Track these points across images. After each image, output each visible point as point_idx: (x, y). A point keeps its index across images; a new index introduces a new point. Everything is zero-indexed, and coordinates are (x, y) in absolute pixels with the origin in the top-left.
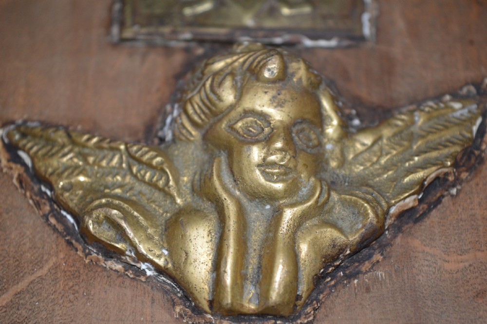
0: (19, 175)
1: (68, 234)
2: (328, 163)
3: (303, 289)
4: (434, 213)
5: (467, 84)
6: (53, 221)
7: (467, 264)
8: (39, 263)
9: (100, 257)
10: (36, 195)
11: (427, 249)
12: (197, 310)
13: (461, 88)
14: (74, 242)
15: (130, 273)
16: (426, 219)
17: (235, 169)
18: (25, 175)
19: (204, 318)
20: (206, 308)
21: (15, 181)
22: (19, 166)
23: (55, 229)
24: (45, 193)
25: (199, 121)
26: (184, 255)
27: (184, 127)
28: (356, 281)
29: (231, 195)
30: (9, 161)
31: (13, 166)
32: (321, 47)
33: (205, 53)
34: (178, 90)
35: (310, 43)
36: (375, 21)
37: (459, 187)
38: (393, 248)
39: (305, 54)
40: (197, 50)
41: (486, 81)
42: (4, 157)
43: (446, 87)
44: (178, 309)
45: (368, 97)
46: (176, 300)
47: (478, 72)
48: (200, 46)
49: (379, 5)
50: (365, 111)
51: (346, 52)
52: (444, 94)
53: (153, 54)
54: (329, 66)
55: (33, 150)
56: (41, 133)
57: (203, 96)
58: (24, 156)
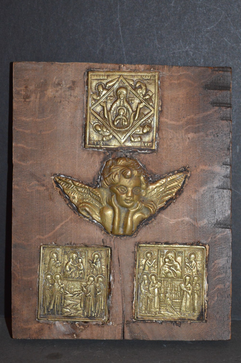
0: (59, 191)
1: (74, 210)
2: (142, 195)
3: (134, 229)
4: (169, 207)
5: (182, 167)
6: (69, 205)
7: (175, 222)
8: (67, 217)
9: (83, 217)
10: (64, 198)
11: (166, 218)
12: (108, 233)
13: (180, 169)
14: (75, 212)
15: (90, 222)
16: (166, 209)
17: (118, 199)
18: (61, 191)
19: (109, 235)
20: (110, 232)
21: (58, 193)
22: (59, 189)
23: (70, 208)
25: (108, 184)
26: (105, 220)
27: (105, 185)
28: (147, 226)
30: (56, 187)
31: (58, 188)
32: (143, 153)
33: (109, 155)
34: (102, 167)
35: (139, 152)
36: (158, 144)
37: (176, 200)
38: (157, 217)
39: (137, 156)
40: (107, 154)
41: (187, 166)
42: (55, 185)
43: (176, 168)
44: (103, 232)
45: (154, 171)
46: (102, 229)
47: (185, 163)
48: (108, 152)
49: (160, 139)
50: (153, 175)
51: (149, 155)
52: (175, 171)
53: (95, 154)
54: (144, 160)
55: (63, 185)
56: (65, 181)
57: (110, 179)
58: (60, 186)
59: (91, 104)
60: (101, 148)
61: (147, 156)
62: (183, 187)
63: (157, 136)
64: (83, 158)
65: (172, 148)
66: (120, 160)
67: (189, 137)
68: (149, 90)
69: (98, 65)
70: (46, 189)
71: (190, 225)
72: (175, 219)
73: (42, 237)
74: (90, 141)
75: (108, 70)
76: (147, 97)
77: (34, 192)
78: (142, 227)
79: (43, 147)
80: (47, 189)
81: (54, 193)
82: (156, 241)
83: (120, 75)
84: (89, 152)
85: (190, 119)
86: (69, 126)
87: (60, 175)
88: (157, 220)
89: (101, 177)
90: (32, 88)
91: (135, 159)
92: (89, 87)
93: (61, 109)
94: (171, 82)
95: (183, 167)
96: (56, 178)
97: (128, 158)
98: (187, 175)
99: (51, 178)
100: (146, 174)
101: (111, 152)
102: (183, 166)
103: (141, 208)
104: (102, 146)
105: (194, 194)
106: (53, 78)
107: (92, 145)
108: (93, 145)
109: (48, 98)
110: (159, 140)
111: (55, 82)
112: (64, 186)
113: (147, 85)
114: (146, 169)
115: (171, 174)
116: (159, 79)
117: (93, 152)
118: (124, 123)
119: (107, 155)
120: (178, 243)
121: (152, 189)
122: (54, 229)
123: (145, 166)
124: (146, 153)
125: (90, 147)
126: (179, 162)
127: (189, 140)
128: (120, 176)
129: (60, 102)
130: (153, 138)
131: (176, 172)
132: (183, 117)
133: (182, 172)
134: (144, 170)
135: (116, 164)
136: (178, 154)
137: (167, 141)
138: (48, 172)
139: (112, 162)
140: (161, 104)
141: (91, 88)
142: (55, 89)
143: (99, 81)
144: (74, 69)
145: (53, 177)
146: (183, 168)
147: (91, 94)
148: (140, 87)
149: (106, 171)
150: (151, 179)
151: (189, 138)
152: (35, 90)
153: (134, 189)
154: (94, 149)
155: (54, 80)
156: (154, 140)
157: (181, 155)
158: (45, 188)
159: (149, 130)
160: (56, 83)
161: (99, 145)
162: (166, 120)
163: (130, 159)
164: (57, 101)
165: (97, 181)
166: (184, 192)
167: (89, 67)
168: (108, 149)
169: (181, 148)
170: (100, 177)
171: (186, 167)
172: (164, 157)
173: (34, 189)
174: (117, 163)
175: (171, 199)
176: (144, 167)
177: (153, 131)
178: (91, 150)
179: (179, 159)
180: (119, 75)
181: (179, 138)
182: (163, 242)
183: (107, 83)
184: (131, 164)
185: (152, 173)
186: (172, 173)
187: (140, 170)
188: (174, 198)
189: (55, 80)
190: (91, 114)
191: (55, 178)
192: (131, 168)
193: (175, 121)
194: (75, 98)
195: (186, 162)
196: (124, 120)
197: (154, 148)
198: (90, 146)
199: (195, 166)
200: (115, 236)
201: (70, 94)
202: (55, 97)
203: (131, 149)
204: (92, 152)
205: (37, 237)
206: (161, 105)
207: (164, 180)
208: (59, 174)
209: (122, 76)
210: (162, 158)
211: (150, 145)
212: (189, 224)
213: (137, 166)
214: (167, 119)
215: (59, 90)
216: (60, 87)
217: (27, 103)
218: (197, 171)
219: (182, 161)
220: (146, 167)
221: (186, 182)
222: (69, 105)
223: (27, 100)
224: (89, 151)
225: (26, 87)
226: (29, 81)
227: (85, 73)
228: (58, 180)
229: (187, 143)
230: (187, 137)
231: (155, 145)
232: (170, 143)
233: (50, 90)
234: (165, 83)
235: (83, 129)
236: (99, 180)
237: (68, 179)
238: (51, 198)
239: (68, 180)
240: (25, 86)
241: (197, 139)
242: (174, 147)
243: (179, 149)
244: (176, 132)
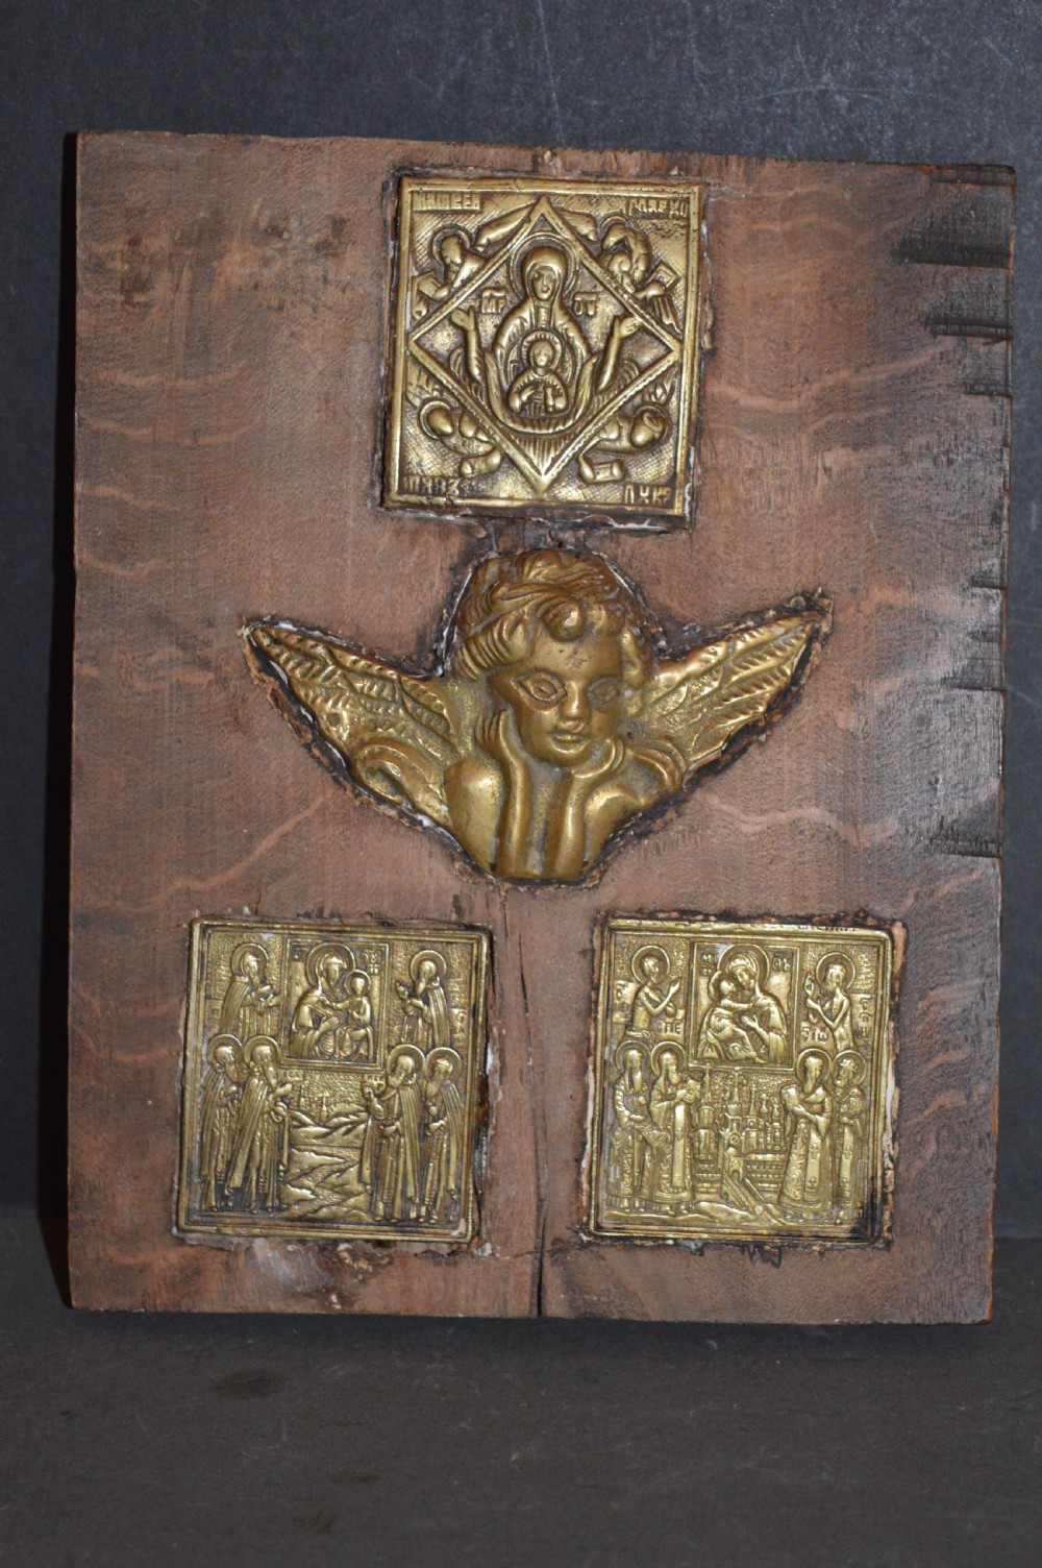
0: (273, 690)
1: (335, 770)
2: (625, 711)
3: (588, 856)
4: (739, 764)
5: (797, 595)
6: (316, 752)
7: (765, 826)
8: (304, 802)
9: (372, 800)
10: (295, 718)
11: (725, 807)
12: (477, 869)
13: (789, 601)
14: (341, 779)
15: (405, 821)
16: (728, 772)
17: (523, 729)
18: (280, 691)
19: (486, 878)
20: (488, 868)
21: (268, 697)
22: (272, 679)
23: (320, 763)
24: (305, 717)
25: (484, 664)
26: (465, 816)
27: (466, 665)
28: (646, 842)
29: (517, 756)
30: (260, 671)
31: (266, 678)
32: (629, 531)
33: (488, 536)
34: (456, 589)
35: (616, 525)
36: (695, 494)
37: (769, 733)
38: (689, 805)
39: (607, 543)
40: (479, 532)
41: (820, 590)
42: (254, 664)
43: (771, 597)
44: (457, 865)
45: (679, 609)
46: (456, 855)
47: (811, 577)
48: (483, 526)
49: (703, 472)
50: (673, 628)
51: (659, 541)
52: (768, 609)
53: (426, 533)
54: (635, 563)
55: (289, 665)
56: (298, 646)
57: (490, 642)
58: (278, 669)
59: (413, 318)
60: (452, 508)
61: (649, 544)
62: (800, 679)
63: (692, 460)
64: (375, 551)
65: (756, 511)
66: (533, 562)
67: (828, 465)
68: (661, 262)
69: (441, 151)
70: (217, 683)
71: (828, 838)
72: (763, 812)
73: (198, 885)
74: (405, 479)
75: (488, 173)
76: (653, 292)
77: (167, 693)
78: (624, 846)
79: (206, 502)
80: (223, 682)
81: (251, 699)
82: (682, 906)
83: (539, 197)
84: (401, 524)
85: (832, 389)
86: (318, 411)
87: (275, 620)
88: (687, 819)
89: (451, 633)
90: (158, 244)
91: (598, 556)
92: (405, 246)
93: (282, 338)
94: (756, 228)
95: (803, 595)
96: (260, 634)
97: (570, 551)
98: (817, 626)
99: (239, 633)
100: (642, 623)
101: (494, 525)
102: (799, 589)
103: (622, 769)
104: (459, 501)
105: (846, 709)
106: (250, 204)
107: (413, 493)
108: (420, 493)
109: (229, 289)
110: (699, 478)
111: (256, 224)
112: (293, 669)
113: (652, 238)
114: (644, 599)
115: (751, 624)
116: (702, 216)
117: (417, 524)
118: (551, 403)
119: (479, 540)
120: (773, 916)
121: (667, 686)
122: (249, 852)
123: (637, 588)
124: (646, 531)
125: (405, 505)
126: (784, 571)
127: (830, 477)
128: (536, 630)
129: (281, 308)
130: (675, 467)
131: (772, 613)
132: (806, 380)
133: (794, 613)
134: (634, 603)
135: (515, 579)
136: (780, 535)
137: (736, 482)
138: (226, 610)
139: (501, 571)
140: (710, 322)
141: (412, 250)
142: (259, 252)
143: (448, 221)
144: (338, 168)
145: (246, 632)
146: (801, 599)
147: (413, 277)
148: (623, 248)
149: (473, 609)
150: (663, 643)
151: (826, 470)
152: (171, 255)
153: (593, 686)
154: (422, 514)
155: (254, 214)
156: (680, 477)
157: (793, 543)
158: (211, 676)
159: (657, 435)
160: (263, 225)
161: (444, 495)
162: (731, 391)
163: (577, 556)
164: (265, 303)
165: (435, 651)
166: (805, 701)
167: (403, 158)
168: (483, 515)
169: (793, 512)
170: (445, 633)
171: (813, 595)
172: (721, 551)
173: (163, 679)
174: (520, 573)
175: (749, 729)
176: (634, 591)
177: (677, 439)
178: (409, 514)
179: (784, 557)
180: (534, 194)
181: (784, 467)
182: (710, 909)
183: (480, 231)
184: (580, 578)
185: (670, 616)
186: (752, 619)
187: (619, 606)
188: (761, 724)
189: (259, 214)
190: (409, 363)
191: (253, 633)
192: (581, 594)
193: (769, 396)
194: (344, 291)
195: (815, 574)
196: (554, 387)
197: (676, 511)
198: (404, 498)
199: (854, 591)
200: (508, 885)
201: (320, 274)
202: (256, 287)
203: (582, 516)
204: (413, 525)
205: (179, 883)
206: (712, 326)
207: (720, 650)
208: (273, 617)
209: (543, 200)
210: (714, 553)
211: (661, 497)
212: (823, 836)
213: (606, 588)
214: (737, 385)
215: (273, 258)
216: (280, 245)
217: (137, 311)
218: (859, 611)
219: (798, 570)
220: (642, 593)
221: (814, 659)
222: (319, 321)
223: (139, 298)
224: (400, 519)
225: (134, 243)
226: (147, 216)
227: (384, 188)
228: (266, 642)
229: (818, 493)
230: (820, 465)
231: (684, 500)
232: (746, 490)
233: (238, 257)
234: (729, 232)
235: (376, 425)
236: (443, 645)
237: (312, 638)
238: (236, 719)
239: (311, 643)
240: (128, 237)
241: (863, 476)
242: (762, 507)
243: (785, 514)
244: (773, 445)
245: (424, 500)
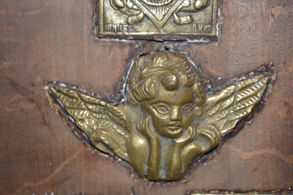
0: (59, 110)
1: (84, 140)
2: (196, 115)
3: (183, 171)
4: (240, 132)
5: (262, 65)
6: (76, 133)
7: (252, 156)
8: (72, 152)
10: (68, 121)
11: (236, 150)
13: (259, 68)
14: (86, 143)
15: (111, 159)
17: (155, 124)
18: (61, 110)
19: (143, 180)
20: (144, 176)
21: (57, 113)
22: (58, 106)
23: (78, 137)
24: (71, 120)
26: (134, 158)
27: (133, 100)
28: (205, 164)
29: (153, 135)
30: (53, 103)
31: (56, 105)
32: (195, 43)
33: (139, 47)
34: (128, 69)
35: (190, 41)
36: (221, 27)
37: (252, 120)
38: (222, 149)
39: (186, 48)
40: (136, 46)
41: (271, 63)
42: (50, 100)
43: (252, 67)
44: (132, 175)
45: (215, 73)
46: (131, 171)
47: (267, 58)
48: (137, 43)
49: (224, 18)
50: (213, 80)
51: (207, 46)
52: (251, 72)
53: (115, 47)
54: (198, 56)
55: (64, 101)
56: (67, 93)
57: (141, 91)
58: (60, 102)
60: (126, 37)
61: (203, 48)
62: (264, 98)
63: (219, 14)
64: (95, 55)
65: (245, 33)
66: (157, 58)
67: (273, 13)
70: (37, 108)
71: (276, 160)
72: (251, 151)
73: (33, 185)
74: (106, 26)
77: (18, 112)
78: (197, 165)
79: (29, 38)
80: (39, 107)
81: (50, 114)
82: (220, 188)
84: (105, 44)
87: (58, 83)
88: (221, 155)
89: (126, 86)
91: (183, 54)
95: (264, 65)
96: (52, 89)
97: (172, 52)
98: (270, 77)
99: (44, 88)
100: (201, 80)
101: (142, 43)
102: (263, 63)
103: (196, 137)
104: (127, 33)
105: (282, 110)
107: (109, 31)
108: (112, 31)
110: (222, 21)
112: (65, 103)
114: (202, 69)
115: (244, 78)
117: (111, 43)
119: (136, 49)
120: (256, 191)
121: (212, 104)
122: (52, 172)
123: (199, 66)
124: (202, 43)
125: (106, 36)
126: (257, 56)
127: (274, 18)
128: (159, 86)
130: (212, 17)
131: (252, 73)
133: (261, 72)
134: (198, 72)
135: (150, 65)
136: (254, 42)
137: (236, 22)
138: (39, 80)
139: (145, 62)
145: (47, 88)
146: (264, 67)
149: (134, 78)
150: (210, 87)
151: (273, 15)
153: (183, 107)
154: (113, 40)
156: (214, 21)
157: (260, 45)
158: (35, 105)
159: (205, 4)
161: (121, 32)
163: (175, 54)
165: (120, 93)
166: (266, 107)
168: (137, 38)
169: (260, 33)
170: (124, 86)
171: (268, 65)
172: (231, 50)
173: (16, 107)
174: (152, 63)
175: (245, 119)
176: (198, 67)
177: (213, 5)
178: (108, 40)
179: (256, 51)
181: (256, 15)
182: (232, 189)
184: (176, 64)
185: (212, 76)
186: (245, 76)
187: (192, 74)
188: (249, 117)
191: (50, 88)
192: (177, 71)
195: (269, 57)
197: (213, 34)
198: (106, 33)
199: (285, 63)
200: (152, 183)
203: (176, 38)
204: (109, 44)
205: (26, 185)
207: (233, 87)
208: (57, 82)
210: (229, 50)
211: (207, 29)
212: (275, 159)
213: (187, 68)
218: (287, 71)
219: (262, 55)
220: (201, 67)
221: (270, 91)
224: (105, 42)
228: (55, 91)
229: (270, 25)
230: (270, 13)
231: (216, 30)
232: (241, 25)
235: (93, 5)
236: (123, 91)
237: (72, 90)
238: (45, 122)
239: (72, 91)
241: (287, 17)
242: (247, 31)
243: (256, 34)
244: (251, 6)
245: (113, 33)
